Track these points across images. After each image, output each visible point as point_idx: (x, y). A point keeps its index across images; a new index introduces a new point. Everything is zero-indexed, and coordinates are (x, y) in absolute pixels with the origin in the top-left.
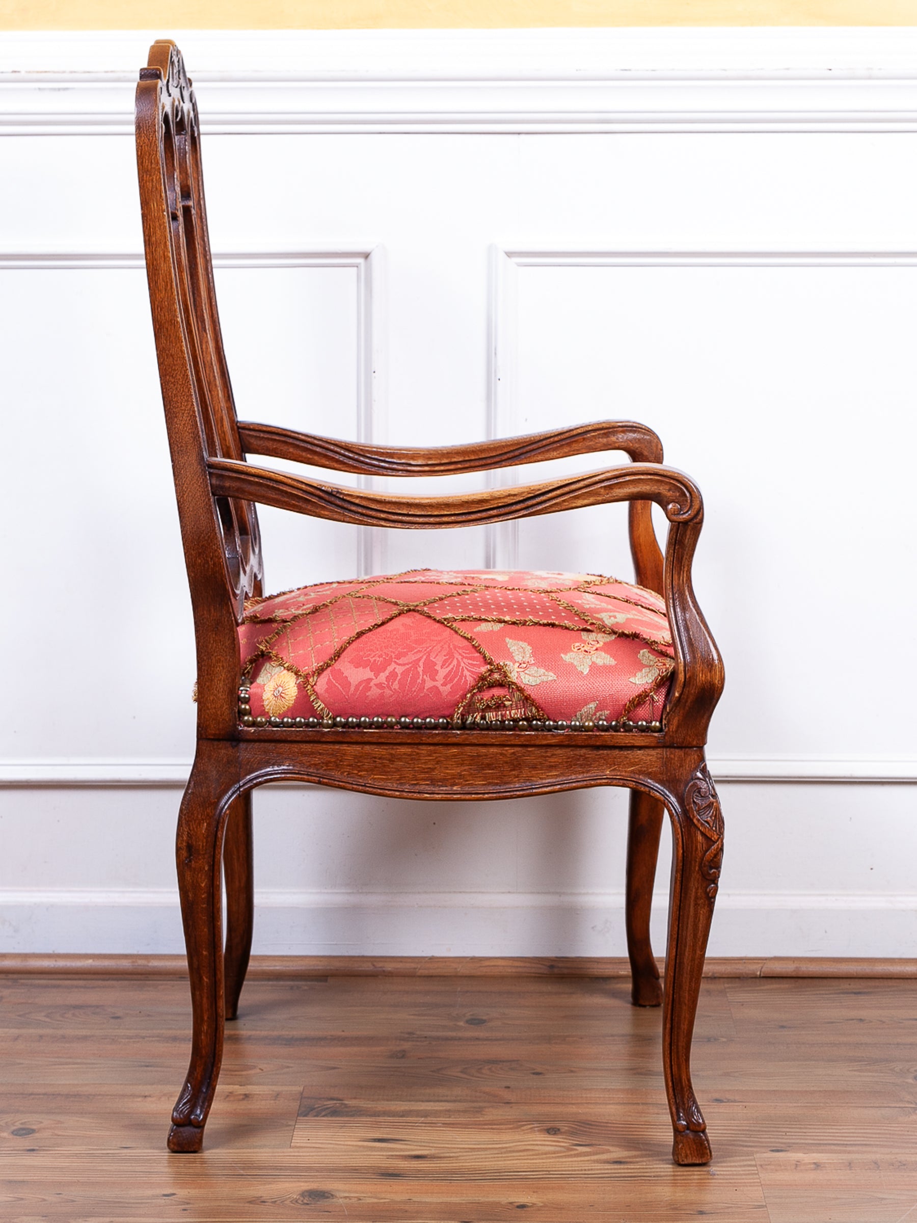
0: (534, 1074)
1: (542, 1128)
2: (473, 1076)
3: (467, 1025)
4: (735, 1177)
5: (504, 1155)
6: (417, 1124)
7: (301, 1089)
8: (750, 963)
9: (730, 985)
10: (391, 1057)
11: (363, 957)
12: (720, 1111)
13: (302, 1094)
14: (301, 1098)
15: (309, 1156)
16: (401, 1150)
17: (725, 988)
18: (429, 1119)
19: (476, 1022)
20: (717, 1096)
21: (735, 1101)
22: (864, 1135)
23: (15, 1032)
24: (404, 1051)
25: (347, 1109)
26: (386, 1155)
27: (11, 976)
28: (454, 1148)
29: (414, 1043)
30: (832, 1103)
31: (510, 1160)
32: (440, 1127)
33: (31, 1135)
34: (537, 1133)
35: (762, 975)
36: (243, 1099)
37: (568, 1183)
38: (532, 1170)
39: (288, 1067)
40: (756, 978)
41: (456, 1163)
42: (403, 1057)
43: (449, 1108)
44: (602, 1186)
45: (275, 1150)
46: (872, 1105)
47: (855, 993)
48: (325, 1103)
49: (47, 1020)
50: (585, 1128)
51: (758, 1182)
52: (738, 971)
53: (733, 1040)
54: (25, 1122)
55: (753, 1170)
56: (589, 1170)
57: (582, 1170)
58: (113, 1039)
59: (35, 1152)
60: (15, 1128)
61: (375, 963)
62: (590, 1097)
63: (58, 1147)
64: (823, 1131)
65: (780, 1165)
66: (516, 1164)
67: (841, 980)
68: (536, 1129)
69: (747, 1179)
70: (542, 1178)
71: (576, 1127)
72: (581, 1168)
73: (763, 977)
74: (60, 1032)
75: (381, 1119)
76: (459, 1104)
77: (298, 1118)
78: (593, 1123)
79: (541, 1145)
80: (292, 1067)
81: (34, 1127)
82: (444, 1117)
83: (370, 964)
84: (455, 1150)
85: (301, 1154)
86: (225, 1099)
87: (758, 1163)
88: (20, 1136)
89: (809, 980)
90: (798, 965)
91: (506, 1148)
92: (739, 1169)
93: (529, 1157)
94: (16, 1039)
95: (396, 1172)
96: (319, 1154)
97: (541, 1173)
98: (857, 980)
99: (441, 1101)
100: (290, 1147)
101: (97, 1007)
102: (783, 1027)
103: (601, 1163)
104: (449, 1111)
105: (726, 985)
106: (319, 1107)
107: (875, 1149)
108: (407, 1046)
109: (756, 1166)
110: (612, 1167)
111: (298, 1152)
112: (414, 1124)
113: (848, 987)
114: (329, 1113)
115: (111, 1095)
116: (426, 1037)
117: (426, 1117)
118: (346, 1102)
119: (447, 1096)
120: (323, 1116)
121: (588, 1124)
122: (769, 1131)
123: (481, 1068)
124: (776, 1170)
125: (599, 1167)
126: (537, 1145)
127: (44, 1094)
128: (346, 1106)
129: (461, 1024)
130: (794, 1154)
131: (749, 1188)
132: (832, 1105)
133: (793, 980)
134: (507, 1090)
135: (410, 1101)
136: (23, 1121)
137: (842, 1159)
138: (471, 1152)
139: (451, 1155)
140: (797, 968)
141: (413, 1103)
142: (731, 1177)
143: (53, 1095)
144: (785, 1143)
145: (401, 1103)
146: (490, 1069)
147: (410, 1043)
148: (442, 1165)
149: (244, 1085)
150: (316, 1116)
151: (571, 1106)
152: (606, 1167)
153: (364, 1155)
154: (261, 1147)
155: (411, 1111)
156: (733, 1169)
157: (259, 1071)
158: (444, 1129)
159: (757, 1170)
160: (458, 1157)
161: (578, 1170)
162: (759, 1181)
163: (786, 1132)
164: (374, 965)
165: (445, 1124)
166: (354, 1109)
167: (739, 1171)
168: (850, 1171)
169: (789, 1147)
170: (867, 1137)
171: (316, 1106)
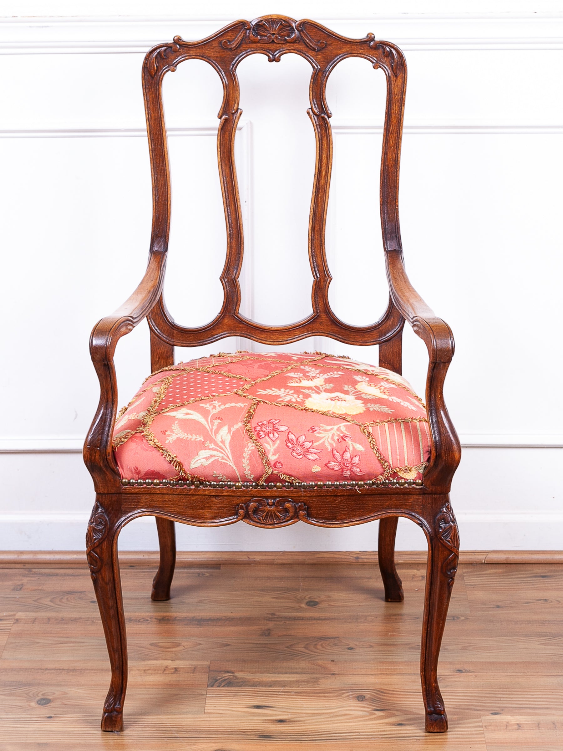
0: (348, 649)
1: (354, 696)
2: (312, 651)
3: (307, 607)
4: (470, 736)
5: (332, 719)
6: (279, 693)
7: (208, 663)
8: (478, 555)
9: (467, 570)
10: (262, 635)
11: (242, 552)
12: (461, 680)
13: (209, 667)
14: (209, 671)
15: (216, 721)
16: (272, 715)
17: (463, 573)
18: (287, 689)
19: (312, 604)
20: (459, 667)
21: (470, 672)
22: (547, 700)
23: (33, 615)
24: (269, 629)
25: (237, 681)
26: (262, 720)
27: (27, 566)
28: (302, 713)
29: (275, 623)
30: (528, 672)
31: (336, 723)
32: (293, 695)
33: (49, 705)
34: (352, 700)
35: (485, 562)
36: (174, 673)
37: (371, 743)
38: (349, 731)
39: (200, 644)
40: (482, 564)
41: (304, 726)
42: (269, 635)
43: (298, 679)
44: (391, 745)
45: (196, 716)
46: (551, 674)
47: (543, 577)
48: (224, 675)
49: (52, 604)
50: (380, 695)
51: (484, 741)
52: (471, 560)
53: (468, 619)
54: (45, 693)
55: (480, 731)
56: (383, 731)
57: (379, 731)
58: (93, 621)
59: (52, 719)
60: (38, 698)
61: (249, 556)
62: (383, 669)
63: (66, 714)
64: (522, 696)
65: (497, 726)
66: (340, 726)
67: (534, 565)
68: (351, 696)
69: (477, 738)
70: (356, 738)
71: (374, 694)
72: (378, 730)
73: (486, 563)
74: (61, 615)
75: (257, 689)
76: (304, 675)
77: (208, 688)
78: (385, 691)
79: (354, 710)
80: (202, 644)
81: (50, 697)
82: (295, 687)
83: (246, 557)
84: (302, 715)
85: (211, 719)
86: (163, 672)
87: (484, 724)
88: (42, 705)
89: (514, 565)
90: (508, 556)
91: (333, 713)
92: (473, 729)
93: (347, 721)
94: (34, 621)
95: (268, 734)
96: (222, 719)
97: (354, 734)
98: (544, 565)
99: (293, 673)
100: (205, 713)
101: (81, 592)
102: (498, 607)
103: (390, 725)
104: (298, 681)
105: (464, 570)
106: (220, 679)
107: (553, 712)
108: (271, 625)
109: (481, 727)
110: (397, 729)
111: (209, 717)
112: (277, 693)
113: (538, 571)
114: (226, 684)
115: (95, 670)
116: (282, 618)
117: (284, 686)
118: (236, 674)
119: (297, 669)
120: (223, 687)
121: (382, 692)
122: (490, 697)
123: (316, 645)
124: (495, 730)
125: (389, 729)
126: (352, 710)
127: (55, 669)
128: (236, 678)
129: (303, 605)
130: (505, 716)
131: (479, 746)
132: (528, 674)
133: (504, 566)
134: (332, 663)
135: (274, 673)
136: (43, 692)
137: (534, 721)
138: (313, 716)
139: (301, 719)
140: (507, 558)
141: (276, 675)
142: (468, 736)
143: (60, 669)
144: (499, 707)
145: (269, 674)
146: (322, 645)
147: (273, 623)
148: (295, 728)
149: (174, 661)
150: (219, 686)
151: (371, 676)
152: (393, 729)
153: (249, 720)
154: (186, 713)
155: (276, 681)
156: (469, 729)
157: (183, 648)
158: (296, 697)
159: (483, 730)
160: (305, 720)
161: (377, 732)
162: (484, 739)
163: (500, 698)
164: (248, 558)
165: (297, 693)
166: (241, 680)
167: (472, 731)
168: (538, 731)
169: (503, 710)
170: (549, 702)
171: (218, 678)
